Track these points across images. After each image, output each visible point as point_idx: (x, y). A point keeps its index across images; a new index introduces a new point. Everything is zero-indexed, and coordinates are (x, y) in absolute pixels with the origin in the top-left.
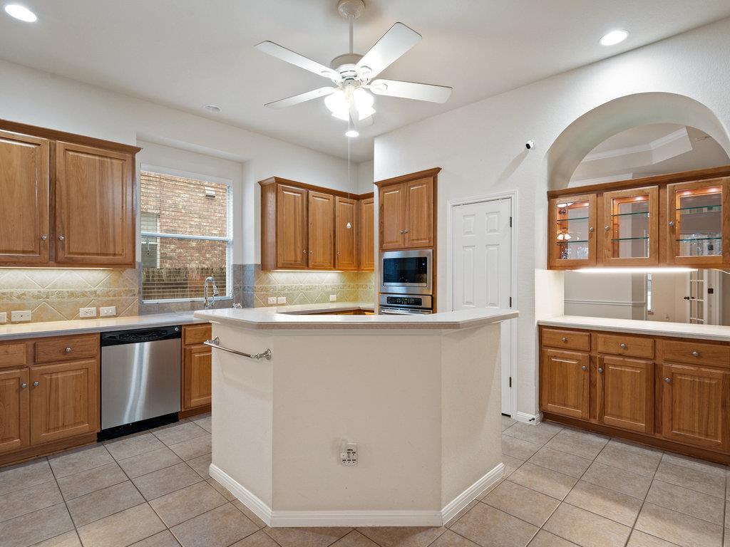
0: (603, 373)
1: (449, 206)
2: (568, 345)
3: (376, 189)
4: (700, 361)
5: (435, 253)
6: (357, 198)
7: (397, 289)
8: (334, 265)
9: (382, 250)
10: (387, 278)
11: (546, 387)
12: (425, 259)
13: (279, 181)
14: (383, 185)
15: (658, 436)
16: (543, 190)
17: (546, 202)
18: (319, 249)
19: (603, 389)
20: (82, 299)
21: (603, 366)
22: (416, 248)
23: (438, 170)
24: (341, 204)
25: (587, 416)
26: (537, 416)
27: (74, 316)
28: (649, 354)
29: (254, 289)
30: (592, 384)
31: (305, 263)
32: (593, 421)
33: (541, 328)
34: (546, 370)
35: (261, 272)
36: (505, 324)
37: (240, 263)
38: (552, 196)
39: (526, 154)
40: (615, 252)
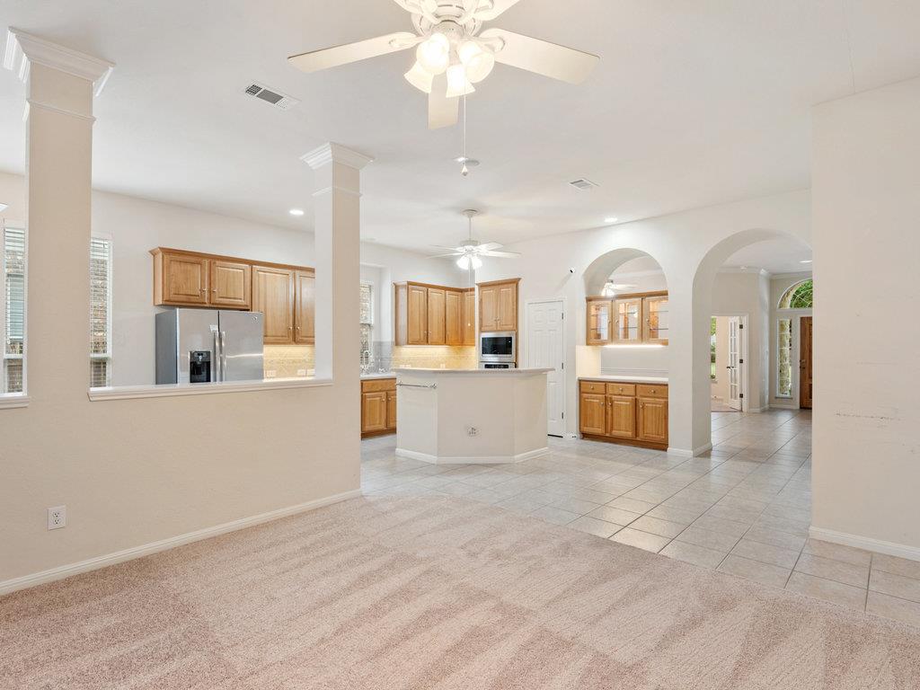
0: (612, 405)
1: (526, 304)
2: (595, 391)
3: (477, 288)
4: (656, 395)
5: (517, 334)
6: (461, 291)
7: (492, 359)
8: (445, 342)
9: (481, 331)
10: (484, 351)
11: (582, 417)
12: (510, 339)
13: (409, 283)
14: (482, 286)
15: (638, 439)
16: (583, 296)
17: (585, 303)
18: (435, 330)
19: (612, 415)
20: (299, 364)
21: (612, 402)
22: (506, 330)
23: (520, 279)
24: (451, 297)
25: (604, 431)
26: (578, 436)
27: (294, 374)
28: (633, 393)
29: (390, 359)
30: (606, 413)
31: (426, 340)
32: (607, 435)
33: (580, 381)
34: (583, 407)
35: (395, 347)
36: (550, 374)
37: (378, 340)
38: (589, 300)
39: (570, 276)
40: (626, 335)
